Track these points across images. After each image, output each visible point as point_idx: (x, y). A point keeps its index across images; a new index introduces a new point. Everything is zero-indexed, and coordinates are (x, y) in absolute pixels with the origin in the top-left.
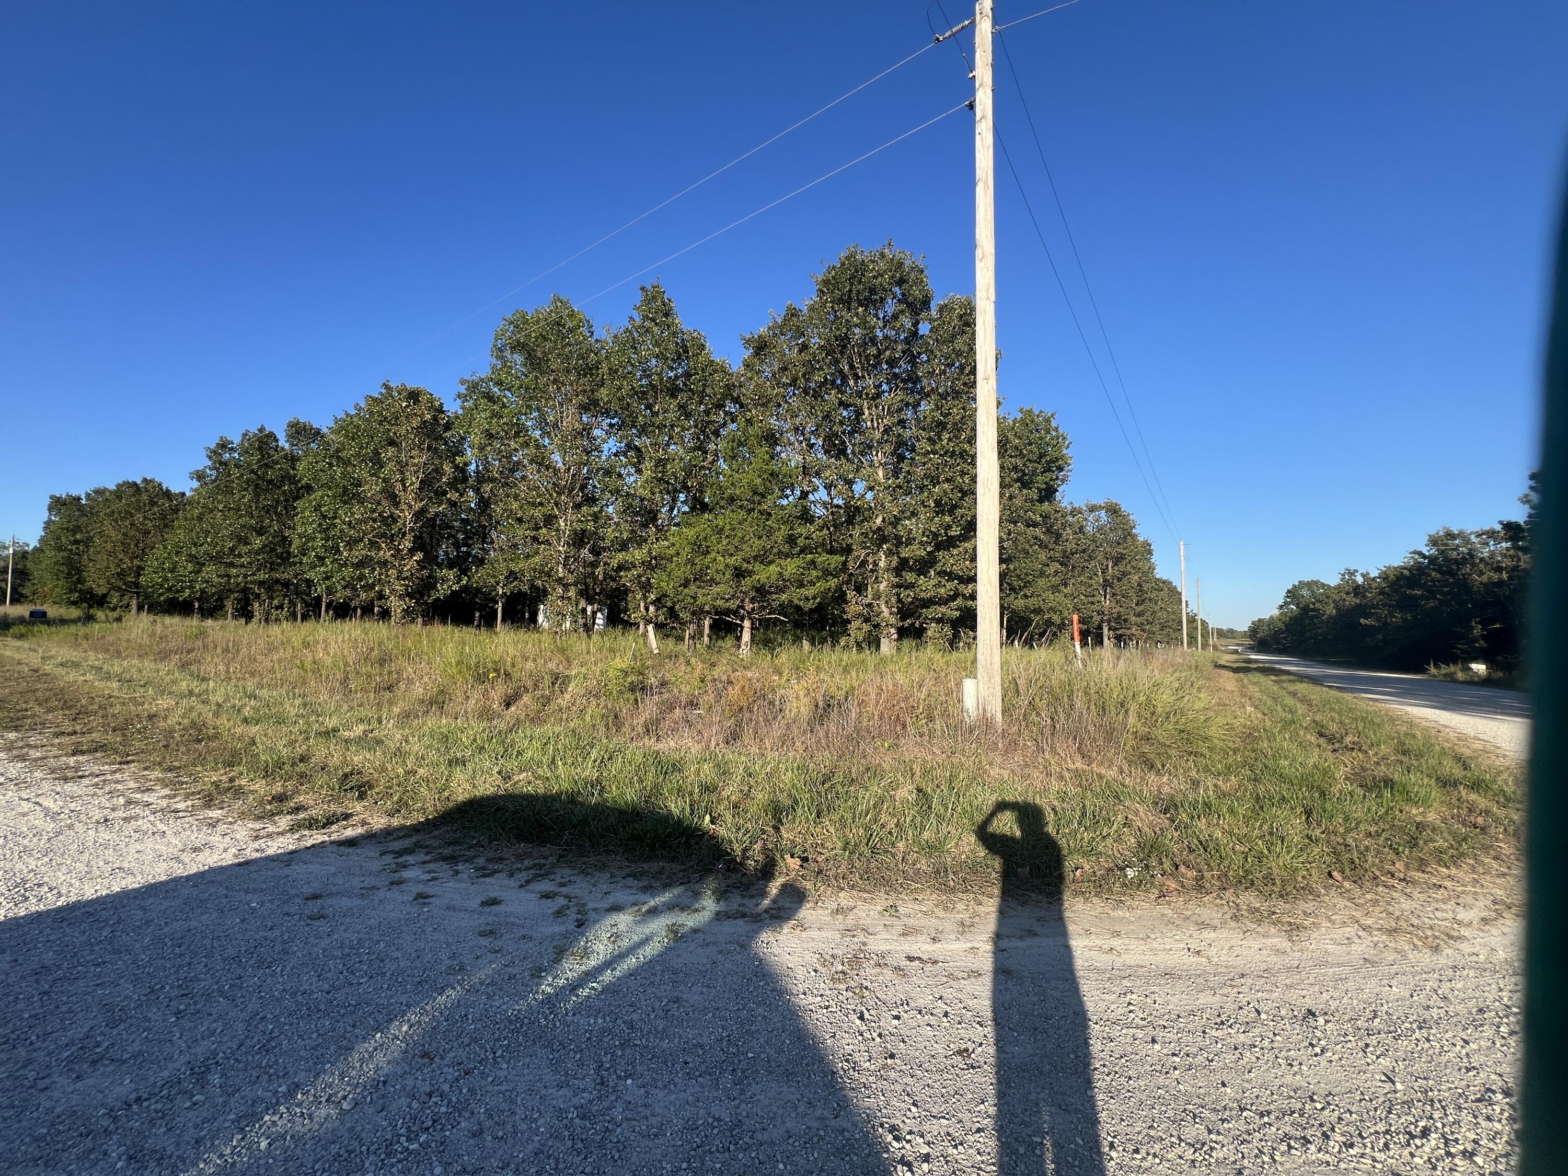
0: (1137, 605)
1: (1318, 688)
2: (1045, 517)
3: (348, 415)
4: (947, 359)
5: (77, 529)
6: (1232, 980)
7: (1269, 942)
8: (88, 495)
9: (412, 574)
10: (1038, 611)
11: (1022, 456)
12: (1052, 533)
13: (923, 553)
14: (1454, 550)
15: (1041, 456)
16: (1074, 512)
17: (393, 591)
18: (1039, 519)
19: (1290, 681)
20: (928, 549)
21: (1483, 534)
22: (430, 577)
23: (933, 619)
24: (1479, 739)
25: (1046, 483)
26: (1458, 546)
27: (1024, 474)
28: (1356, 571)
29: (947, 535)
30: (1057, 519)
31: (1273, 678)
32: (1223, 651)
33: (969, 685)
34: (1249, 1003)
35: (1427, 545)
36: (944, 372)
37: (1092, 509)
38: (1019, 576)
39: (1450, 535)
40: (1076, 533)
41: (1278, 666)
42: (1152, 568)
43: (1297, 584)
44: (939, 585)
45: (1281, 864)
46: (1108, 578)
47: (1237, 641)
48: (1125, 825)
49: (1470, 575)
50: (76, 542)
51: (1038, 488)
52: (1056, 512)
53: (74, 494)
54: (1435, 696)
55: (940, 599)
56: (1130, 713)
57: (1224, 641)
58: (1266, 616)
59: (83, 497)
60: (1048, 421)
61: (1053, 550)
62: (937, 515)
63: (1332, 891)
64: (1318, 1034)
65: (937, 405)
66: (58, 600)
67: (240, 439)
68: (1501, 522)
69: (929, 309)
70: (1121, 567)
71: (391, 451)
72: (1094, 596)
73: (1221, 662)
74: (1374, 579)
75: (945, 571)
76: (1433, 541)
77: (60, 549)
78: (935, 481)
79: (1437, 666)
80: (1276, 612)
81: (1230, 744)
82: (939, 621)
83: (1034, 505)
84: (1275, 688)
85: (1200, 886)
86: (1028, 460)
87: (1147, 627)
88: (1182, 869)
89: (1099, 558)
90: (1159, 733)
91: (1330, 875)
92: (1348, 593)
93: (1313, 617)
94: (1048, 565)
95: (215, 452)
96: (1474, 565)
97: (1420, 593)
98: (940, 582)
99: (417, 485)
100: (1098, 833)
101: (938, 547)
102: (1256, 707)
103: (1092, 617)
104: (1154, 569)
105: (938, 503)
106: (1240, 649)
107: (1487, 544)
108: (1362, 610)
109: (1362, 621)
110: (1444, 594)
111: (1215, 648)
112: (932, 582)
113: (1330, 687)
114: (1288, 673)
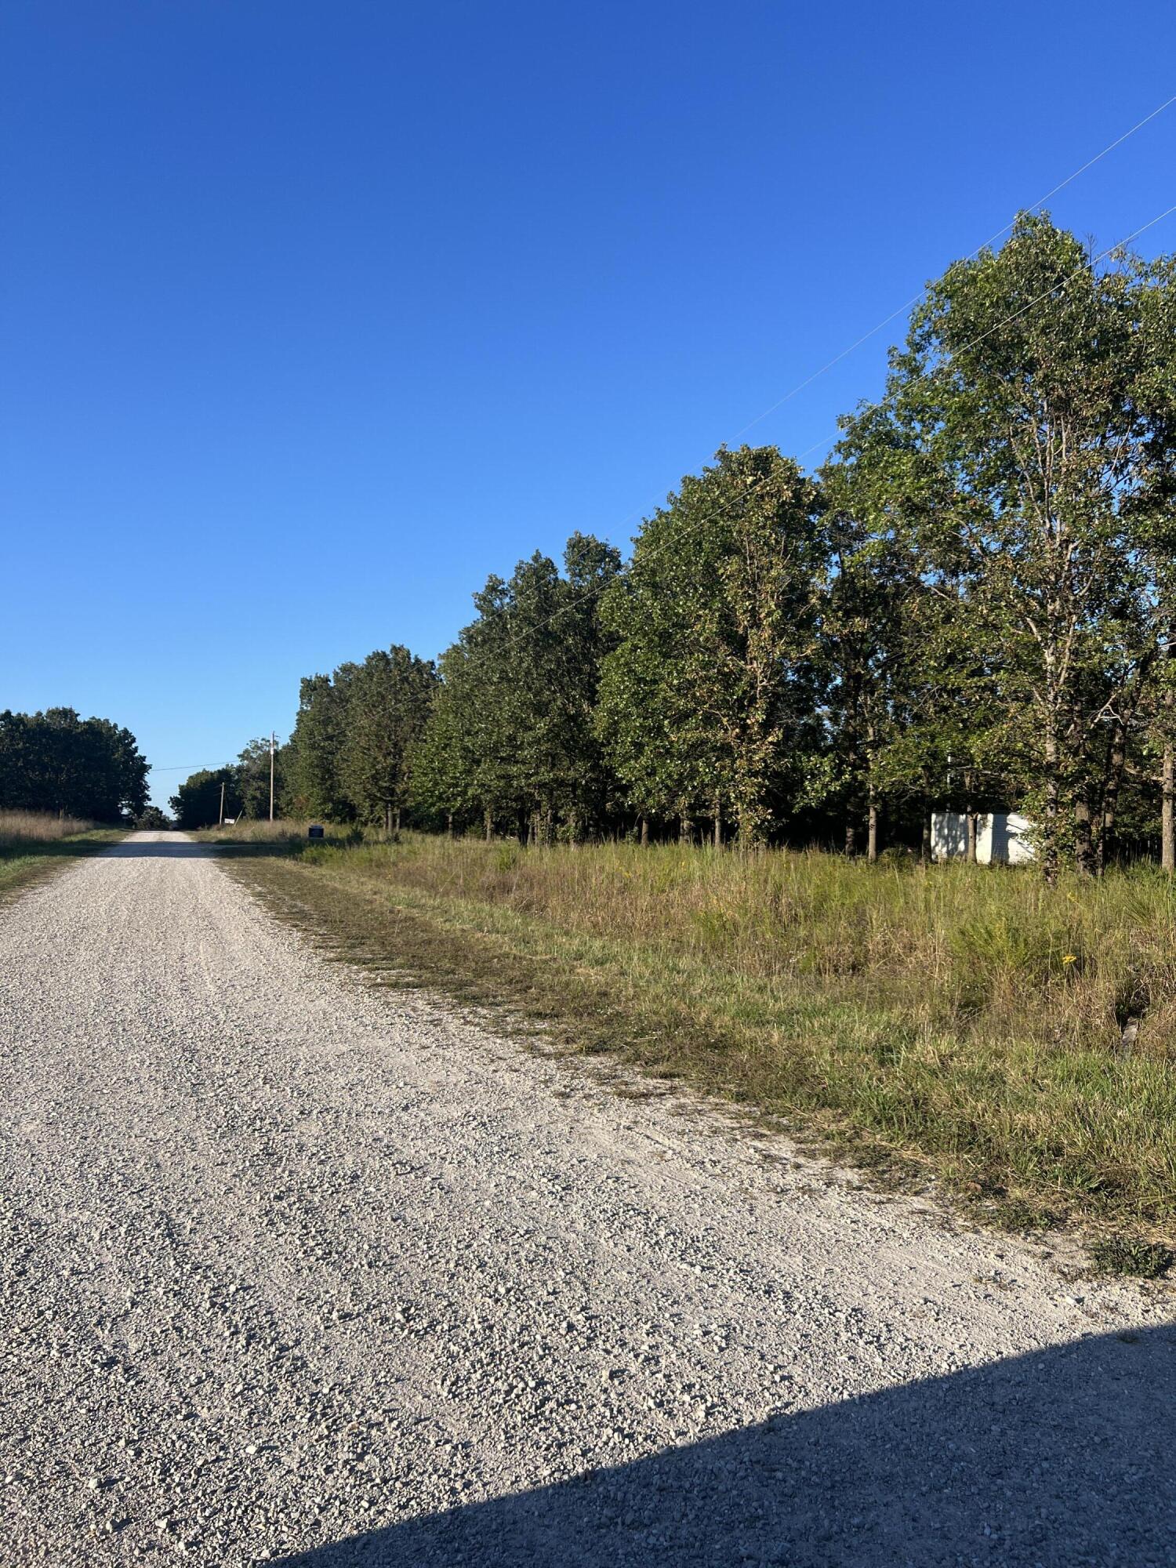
3: (661, 514)
5: (326, 722)
8: (336, 674)
9: (767, 766)
17: (740, 797)
22: (794, 769)
50: (330, 738)
53: (322, 674)
59: (331, 677)
66: (313, 813)
67: (513, 575)
71: (732, 565)
77: (313, 747)
95: (484, 599)
99: (777, 615)
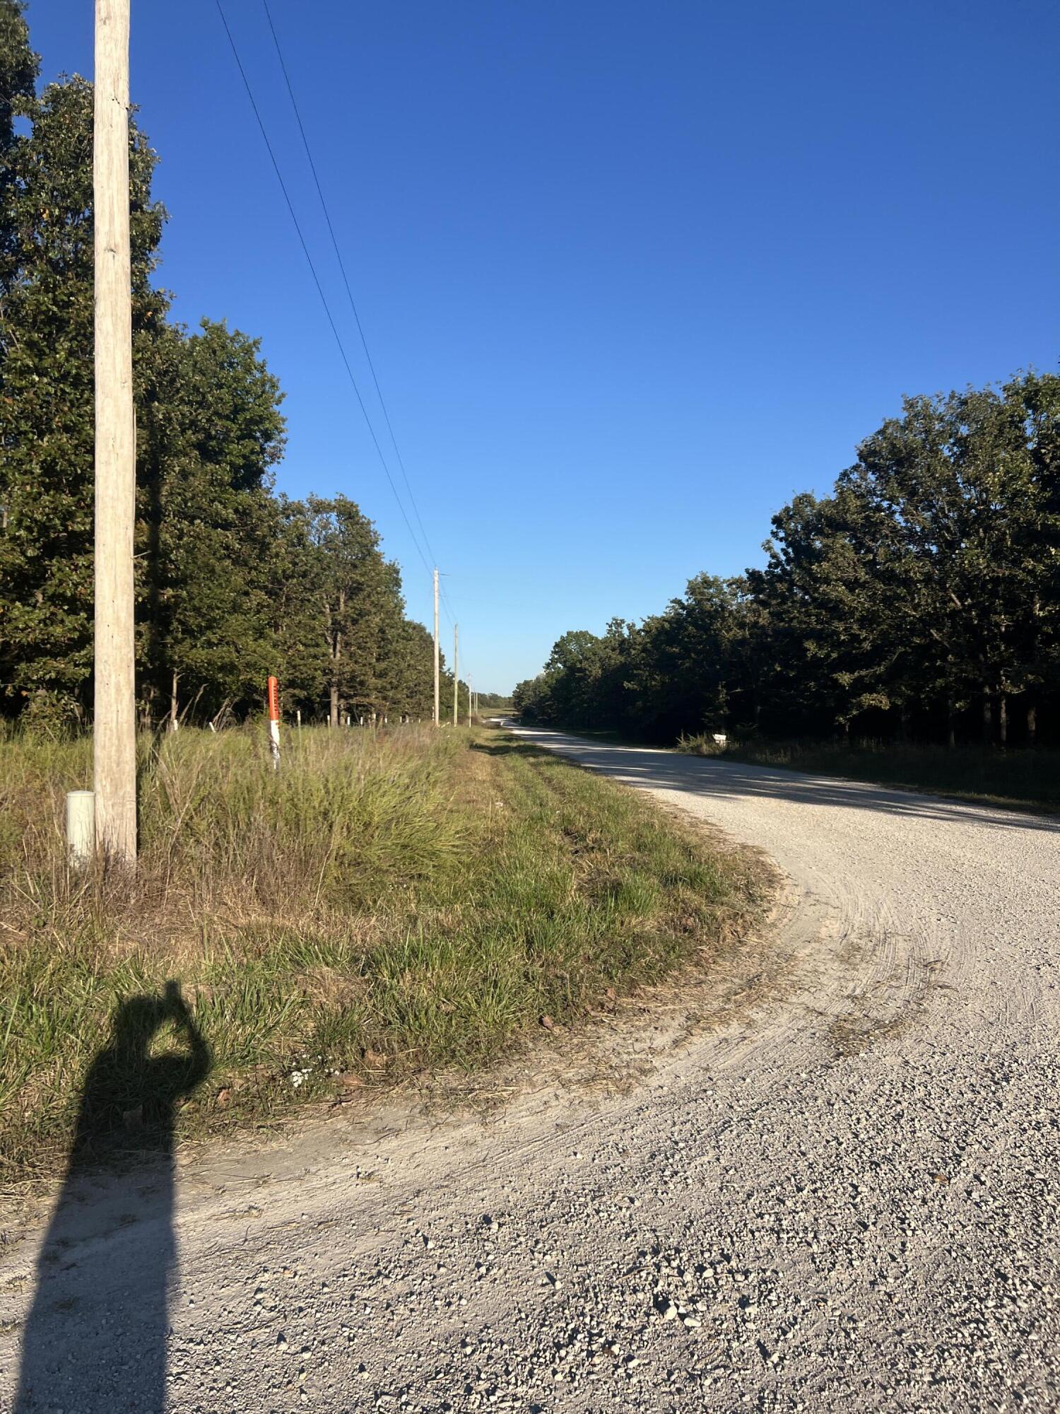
0: (378, 660)
1: (574, 772)
2: (243, 513)
4: (64, 197)
6: (404, 1204)
7: (457, 1134)
10: (229, 668)
11: (202, 404)
12: (254, 540)
13: (20, 560)
14: (709, 600)
15: (237, 410)
16: (291, 510)
18: (232, 516)
19: (548, 764)
20: (30, 553)
21: (733, 583)
23: (41, 682)
24: (708, 824)
25: (244, 457)
26: (712, 596)
27: (209, 437)
28: (623, 621)
29: (66, 530)
30: (260, 519)
31: (532, 760)
32: (483, 726)
33: (78, 802)
34: (418, 1231)
35: (686, 593)
36: (59, 222)
37: (319, 508)
38: (197, 610)
39: (707, 583)
40: (293, 545)
41: (540, 744)
42: (399, 606)
43: (565, 635)
44: (51, 620)
45: (490, 1020)
46: (339, 618)
47: (500, 711)
48: (303, 1004)
49: (720, 631)
51: (231, 464)
52: (262, 507)
54: (680, 774)
55: (53, 645)
56: (336, 828)
57: (486, 712)
58: (532, 677)
60: (248, 351)
61: (256, 569)
62: (47, 491)
63: (541, 1043)
64: (489, 1246)
65: (44, 281)
68: (747, 571)
69: (30, 91)
70: (357, 602)
72: (317, 645)
73: (479, 741)
74: (638, 632)
75: (63, 595)
76: (692, 589)
78: (42, 429)
79: (687, 739)
80: (542, 672)
81: (464, 858)
82: (53, 684)
83: (225, 492)
84: (530, 774)
85: (389, 1078)
86: (216, 413)
87: (391, 694)
88: (370, 1055)
89: (327, 586)
90: (373, 853)
91: (541, 1022)
92: (613, 650)
93: (581, 679)
94: (246, 594)
96: (724, 619)
97: (677, 650)
98: (53, 614)
100: (261, 1024)
101: (51, 549)
102: (506, 802)
103: (314, 678)
104: (403, 608)
105: (48, 469)
106: (502, 721)
107: (735, 595)
108: (625, 671)
109: (626, 684)
110: (698, 653)
111: (474, 720)
112: (39, 614)
113: (586, 769)
114: (547, 752)
